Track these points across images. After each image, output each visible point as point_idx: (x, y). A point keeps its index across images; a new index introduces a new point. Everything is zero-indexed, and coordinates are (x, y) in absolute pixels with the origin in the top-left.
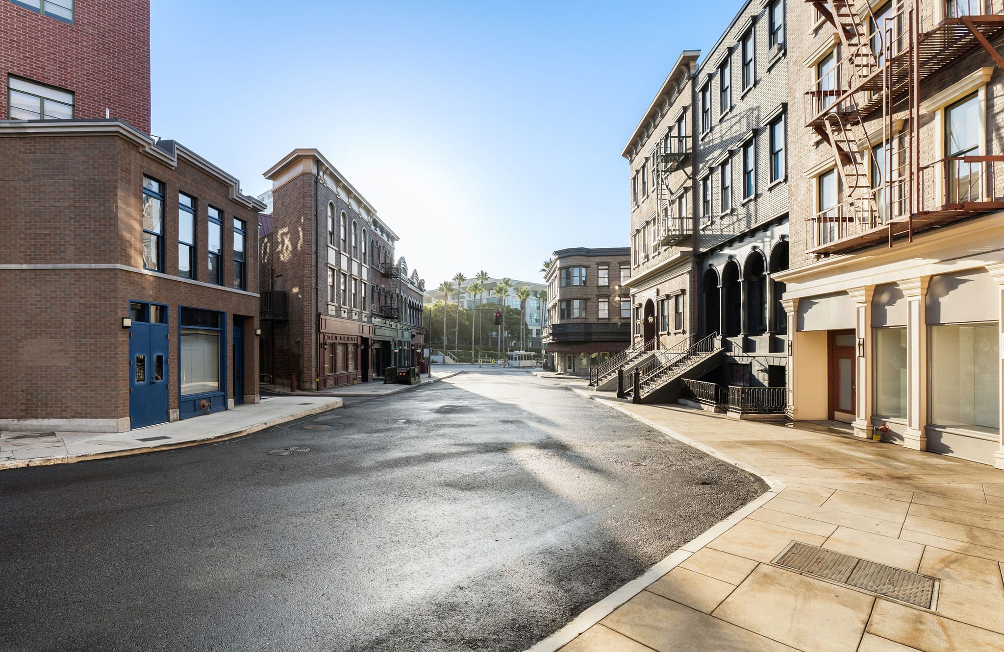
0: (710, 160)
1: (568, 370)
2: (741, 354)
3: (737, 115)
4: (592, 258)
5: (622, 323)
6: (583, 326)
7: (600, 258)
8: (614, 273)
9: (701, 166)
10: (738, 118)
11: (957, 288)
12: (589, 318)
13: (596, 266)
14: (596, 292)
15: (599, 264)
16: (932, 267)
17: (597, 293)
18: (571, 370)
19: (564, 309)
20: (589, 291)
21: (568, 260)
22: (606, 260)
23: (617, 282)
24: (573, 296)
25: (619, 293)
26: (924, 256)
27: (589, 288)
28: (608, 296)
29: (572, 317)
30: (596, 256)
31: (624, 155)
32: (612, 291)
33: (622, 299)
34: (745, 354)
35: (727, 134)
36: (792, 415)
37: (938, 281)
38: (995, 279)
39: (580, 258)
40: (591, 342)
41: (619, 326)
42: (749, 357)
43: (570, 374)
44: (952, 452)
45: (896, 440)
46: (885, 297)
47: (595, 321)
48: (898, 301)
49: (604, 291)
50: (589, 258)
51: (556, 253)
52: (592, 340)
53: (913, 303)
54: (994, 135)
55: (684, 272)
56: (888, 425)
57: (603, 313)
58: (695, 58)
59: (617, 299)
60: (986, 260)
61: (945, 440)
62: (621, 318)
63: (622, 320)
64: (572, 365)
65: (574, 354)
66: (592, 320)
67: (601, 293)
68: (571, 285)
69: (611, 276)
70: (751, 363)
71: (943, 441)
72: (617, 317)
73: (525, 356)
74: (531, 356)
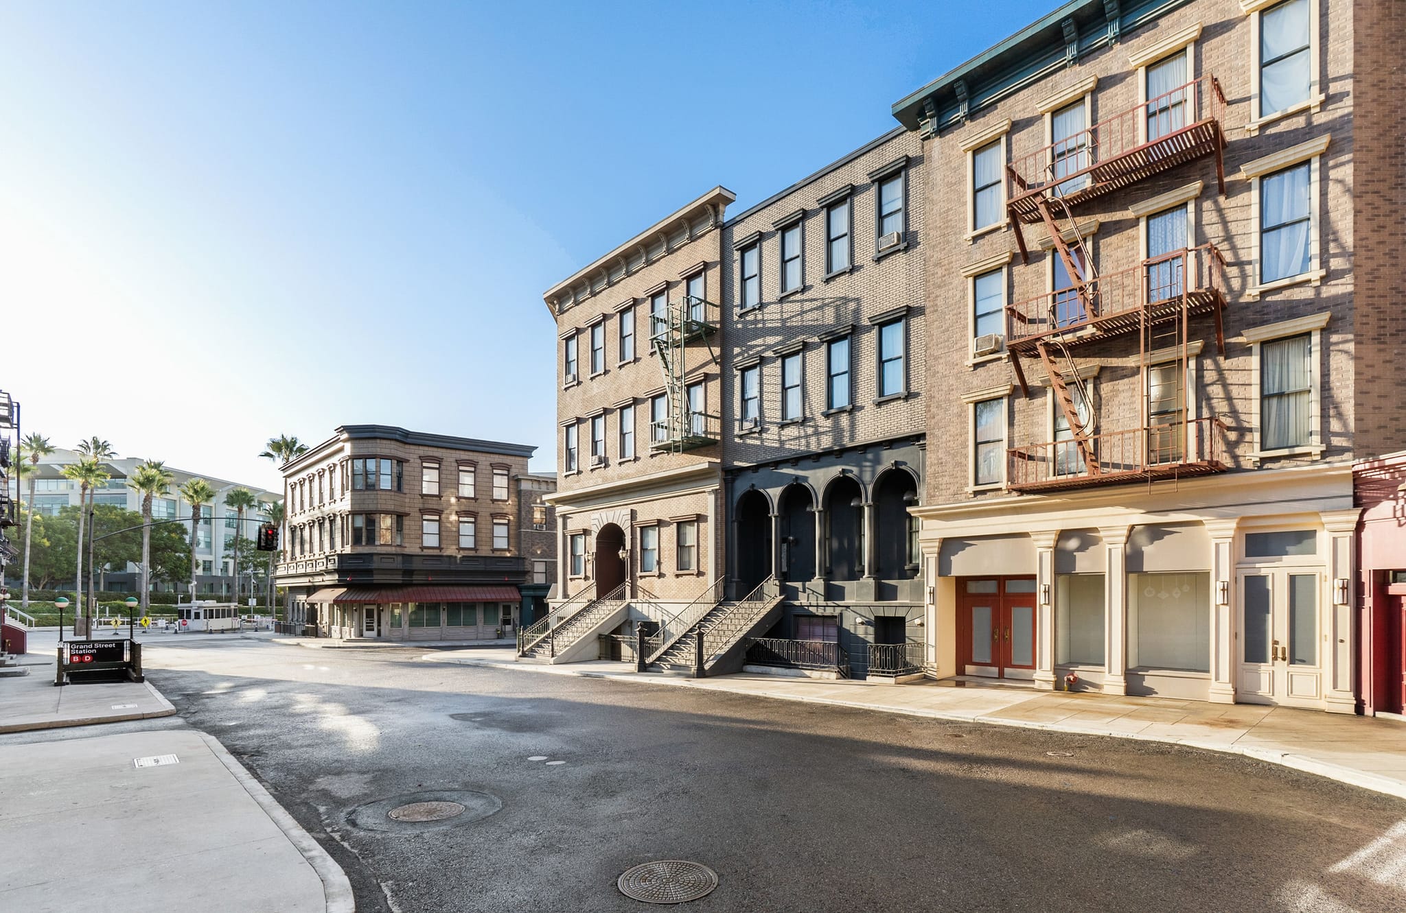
0: (759, 346)
1: (366, 633)
2: (822, 602)
3: (815, 300)
4: (412, 447)
5: (463, 557)
6: (400, 558)
7: (426, 448)
8: (449, 477)
9: (737, 350)
10: (819, 303)
11: (1163, 538)
12: (407, 545)
13: (419, 461)
14: (419, 504)
15: (423, 459)
16: (1138, 517)
17: (421, 506)
18: (374, 634)
19: (360, 529)
20: (407, 500)
21: (370, 445)
22: (436, 454)
23: (453, 490)
24: (380, 507)
25: (456, 508)
26: (1127, 505)
27: (408, 495)
28: (439, 512)
29: (377, 543)
30: (419, 445)
31: (550, 300)
32: (445, 505)
33: (461, 519)
34: (830, 603)
35: (794, 319)
36: (935, 674)
37: (1140, 532)
38: (1210, 533)
39: (393, 444)
40: (411, 585)
41: (458, 561)
42: (839, 606)
43: (375, 640)
44: (1157, 693)
45: (1087, 689)
46: (1073, 544)
47: (417, 551)
48: (1091, 548)
49: (433, 504)
50: (407, 446)
51: (346, 429)
52: (414, 582)
53: (1113, 551)
54: (1204, 403)
55: (706, 490)
56: (1077, 674)
57: (431, 541)
58: (728, 201)
59: (454, 518)
60: (1201, 516)
61: (1148, 682)
62: (460, 549)
63: (461, 552)
64: (375, 625)
65: (379, 606)
66: (412, 549)
67: (426, 506)
68: (377, 488)
69: (443, 481)
70: (841, 614)
71: (1145, 684)
72: (454, 547)
73: (218, 611)
74: (229, 611)
